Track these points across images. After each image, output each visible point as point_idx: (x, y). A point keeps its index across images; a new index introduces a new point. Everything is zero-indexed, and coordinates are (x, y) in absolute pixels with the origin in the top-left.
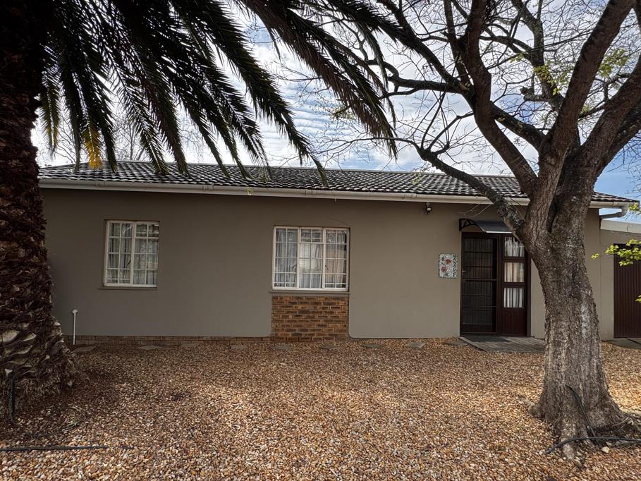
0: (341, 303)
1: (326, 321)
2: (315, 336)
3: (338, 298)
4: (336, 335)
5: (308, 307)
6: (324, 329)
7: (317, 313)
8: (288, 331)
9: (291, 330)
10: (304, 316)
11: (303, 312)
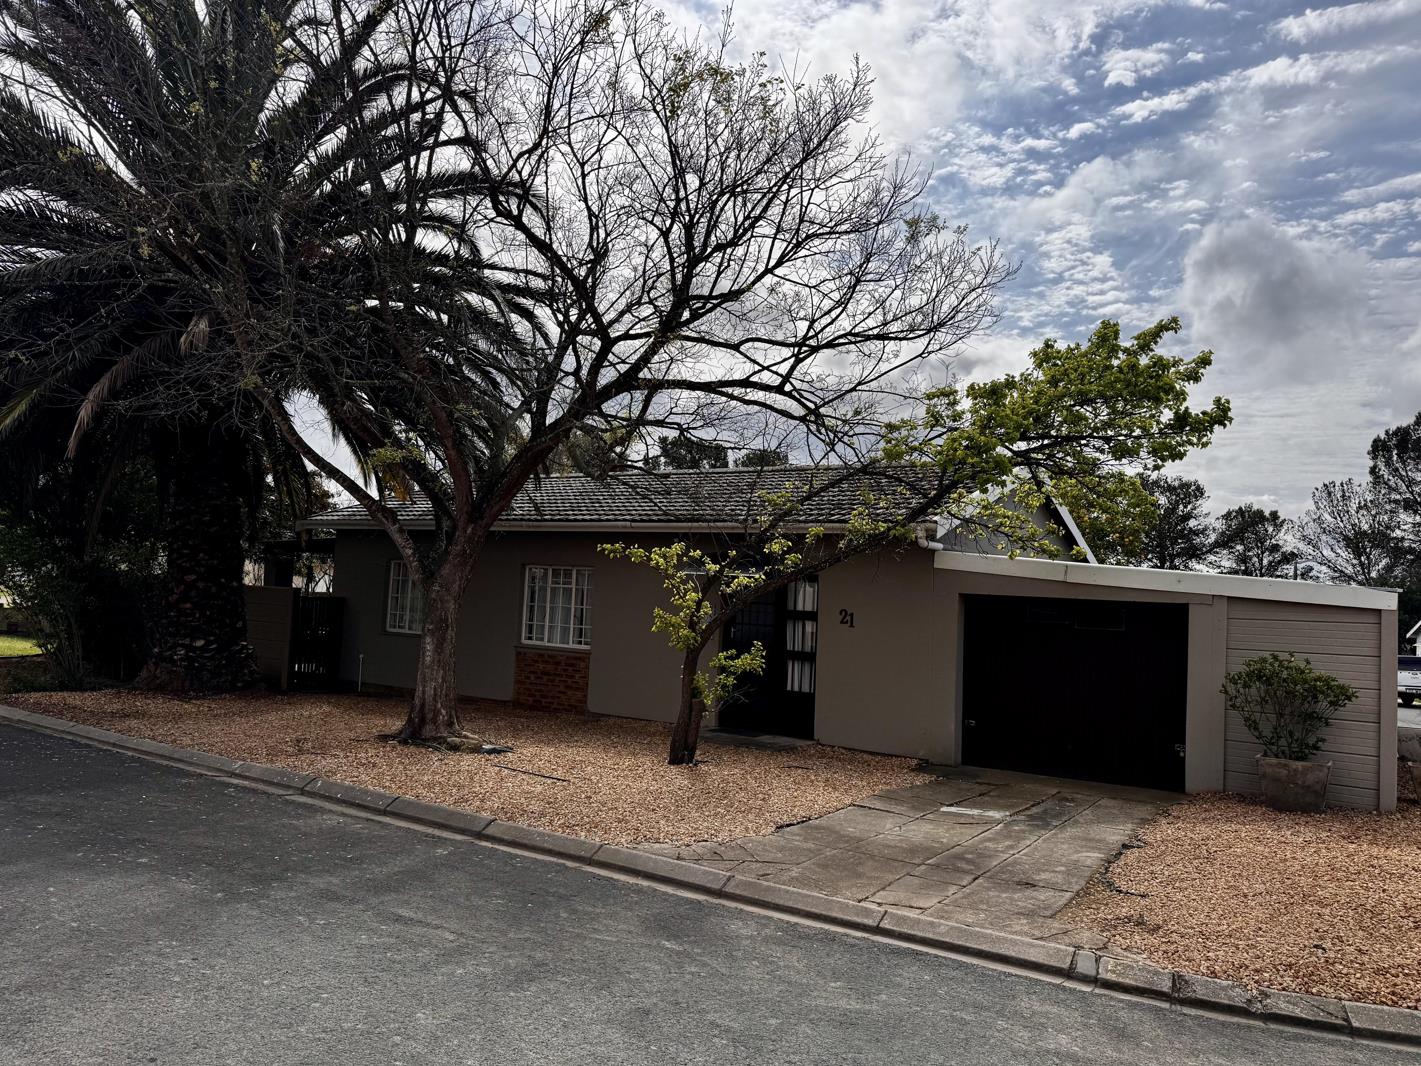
0: (582, 665)
1: (567, 687)
2: (555, 706)
3: (580, 658)
4: (576, 707)
5: (550, 667)
6: (563, 697)
7: (558, 675)
8: (529, 695)
9: (533, 696)
10: (545, 678)
11: (544, 673)
